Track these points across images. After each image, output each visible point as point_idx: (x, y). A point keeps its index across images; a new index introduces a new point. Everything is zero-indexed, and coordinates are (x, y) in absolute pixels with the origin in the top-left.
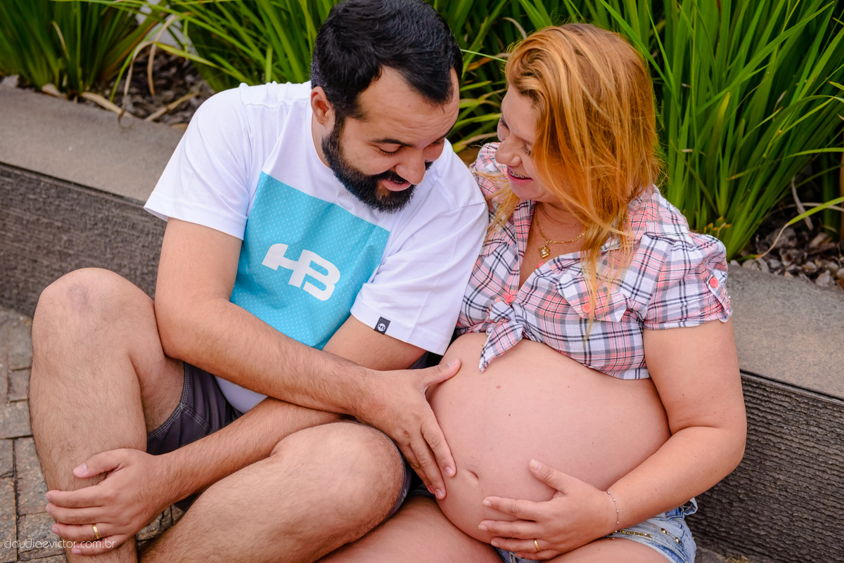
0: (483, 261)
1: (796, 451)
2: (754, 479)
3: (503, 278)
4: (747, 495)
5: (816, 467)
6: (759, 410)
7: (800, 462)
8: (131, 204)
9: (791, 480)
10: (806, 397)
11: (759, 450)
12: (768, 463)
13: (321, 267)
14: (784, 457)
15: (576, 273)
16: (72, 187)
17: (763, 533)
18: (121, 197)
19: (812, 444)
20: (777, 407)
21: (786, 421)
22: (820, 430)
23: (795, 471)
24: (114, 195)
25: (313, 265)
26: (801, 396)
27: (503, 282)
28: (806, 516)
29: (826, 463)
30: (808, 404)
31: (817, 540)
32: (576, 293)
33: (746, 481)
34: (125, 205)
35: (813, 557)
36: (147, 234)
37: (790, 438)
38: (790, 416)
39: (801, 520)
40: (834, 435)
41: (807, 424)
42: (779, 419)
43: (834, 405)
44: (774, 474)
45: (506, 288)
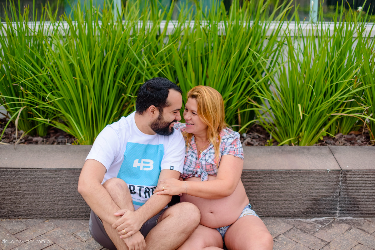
0: (187, 158)
1: (267, 186)
2: (258, 197)
3: (195, 161)
4: (256, 202)
5: (272, 189)
6: (257, 179)
7: (268, 189)
8: (46, 170)
9: (267, 194)
10: (268, 172)
11: (258, 189)
12: (261, 192)
13: (147, 162)
14: (264, 189)
15: (208, 155)
16: (21, 170)
17: (261, 211)
18: (41, 169)
19: (271, 184)
20: (261, 177)
21: (264, 180)
22: (272, 179)
23: (267, 192)
24: (38, 168)
25: (144, 162)
26: (267, 172)
27: (196, 163)
28: (271, 203)
29: (275, 187)
30: (269, 173)
31: (275, 208)
32: (211, 160)
33: (255, 198)
34: (43, 171)
35: (274, 213)
36: (52, 178)
37: (265, 184)
38: (265, 178)
39: (270, 204)
40: (276, 180)
41: (269, 179)
42: (262, 180)
43: (275, 172)
44: (262, 194)
45: (197, 164)
